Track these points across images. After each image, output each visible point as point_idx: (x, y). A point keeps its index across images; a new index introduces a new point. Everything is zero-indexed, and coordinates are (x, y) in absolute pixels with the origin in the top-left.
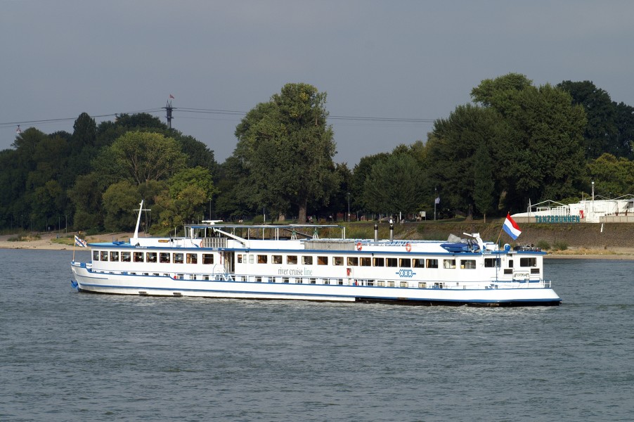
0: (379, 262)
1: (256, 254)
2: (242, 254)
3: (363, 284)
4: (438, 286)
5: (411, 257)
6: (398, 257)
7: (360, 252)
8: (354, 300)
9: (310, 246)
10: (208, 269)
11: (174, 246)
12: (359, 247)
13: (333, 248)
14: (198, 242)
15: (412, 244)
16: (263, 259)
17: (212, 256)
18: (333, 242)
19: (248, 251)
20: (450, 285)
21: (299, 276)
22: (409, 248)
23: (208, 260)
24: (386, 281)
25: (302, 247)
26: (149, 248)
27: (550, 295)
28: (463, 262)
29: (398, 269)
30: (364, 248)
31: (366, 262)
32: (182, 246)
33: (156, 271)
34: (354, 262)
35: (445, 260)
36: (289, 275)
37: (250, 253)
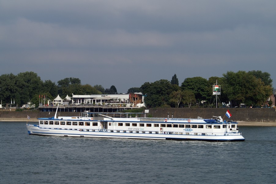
0: (176, 126)
1: (117, 123)
2: (111, 122)
3: (167, 133)
4: (203, 134)
5: (191, 124)
6: (185, 124)
7: (166, 122)
8: (165, 139)
9: (142, 120)
10: (95, 127)
11: (79, 120)
12: (166, 120)
13: (153, 121)
14: (90, 118)
15: (190, 120)
16: (121, 125)
17: (97, 123)
18: (153, 119)
19: (114, 121)
20: (209, 134)
21: (138, 130)
22: (189, 121)
23: (95, 124)
24: (179, 133)
25: (139, 120)
26: (68, 120)
27: (241, 137)
28: (215, 126)
29: (185, 128)
30: (168, 121)
31: (169, 126)
32: (83, 120)
33: (71, 128)
34: (164, 126)
35: (206, 126)
36: (133, 130)
37: (115, 122)
